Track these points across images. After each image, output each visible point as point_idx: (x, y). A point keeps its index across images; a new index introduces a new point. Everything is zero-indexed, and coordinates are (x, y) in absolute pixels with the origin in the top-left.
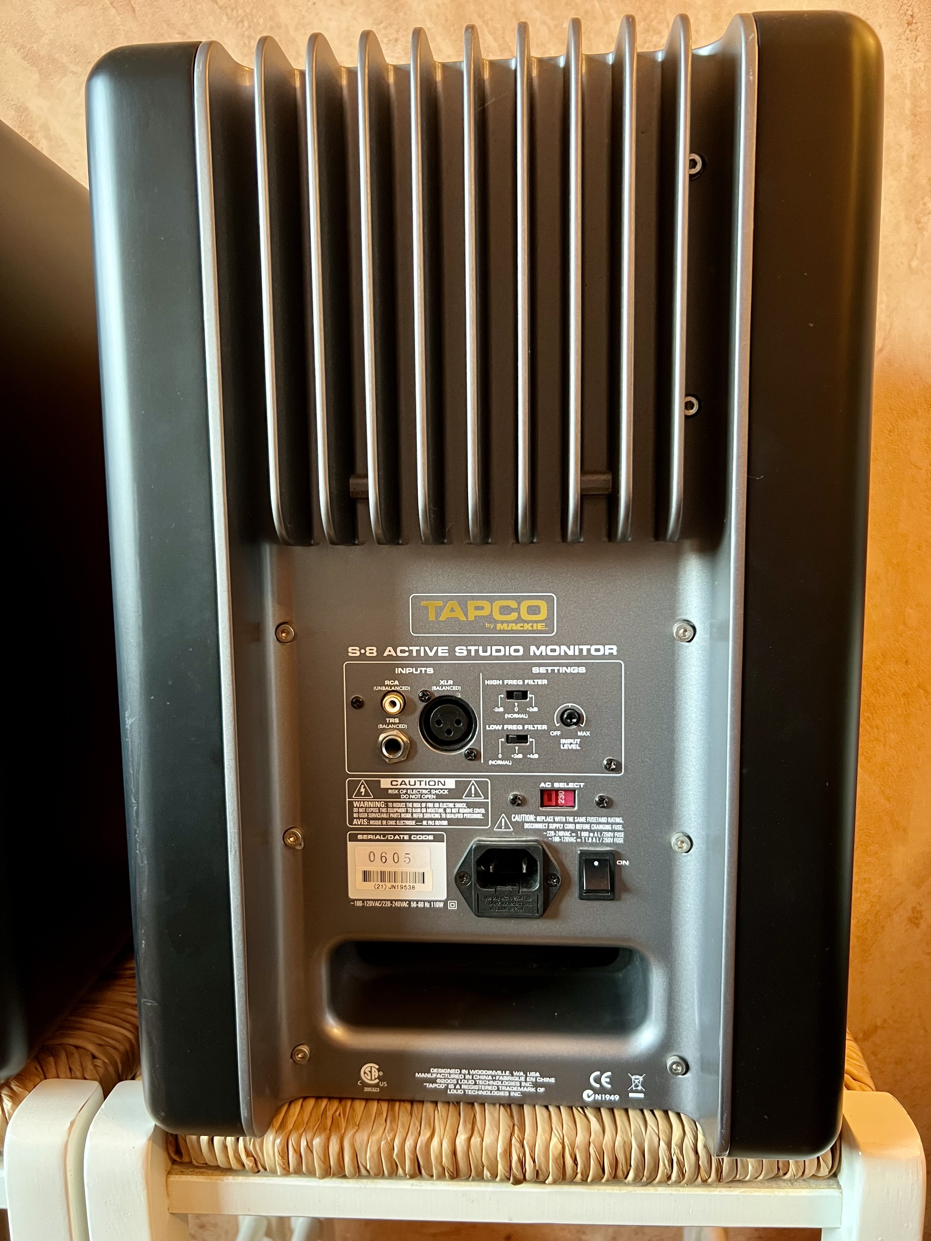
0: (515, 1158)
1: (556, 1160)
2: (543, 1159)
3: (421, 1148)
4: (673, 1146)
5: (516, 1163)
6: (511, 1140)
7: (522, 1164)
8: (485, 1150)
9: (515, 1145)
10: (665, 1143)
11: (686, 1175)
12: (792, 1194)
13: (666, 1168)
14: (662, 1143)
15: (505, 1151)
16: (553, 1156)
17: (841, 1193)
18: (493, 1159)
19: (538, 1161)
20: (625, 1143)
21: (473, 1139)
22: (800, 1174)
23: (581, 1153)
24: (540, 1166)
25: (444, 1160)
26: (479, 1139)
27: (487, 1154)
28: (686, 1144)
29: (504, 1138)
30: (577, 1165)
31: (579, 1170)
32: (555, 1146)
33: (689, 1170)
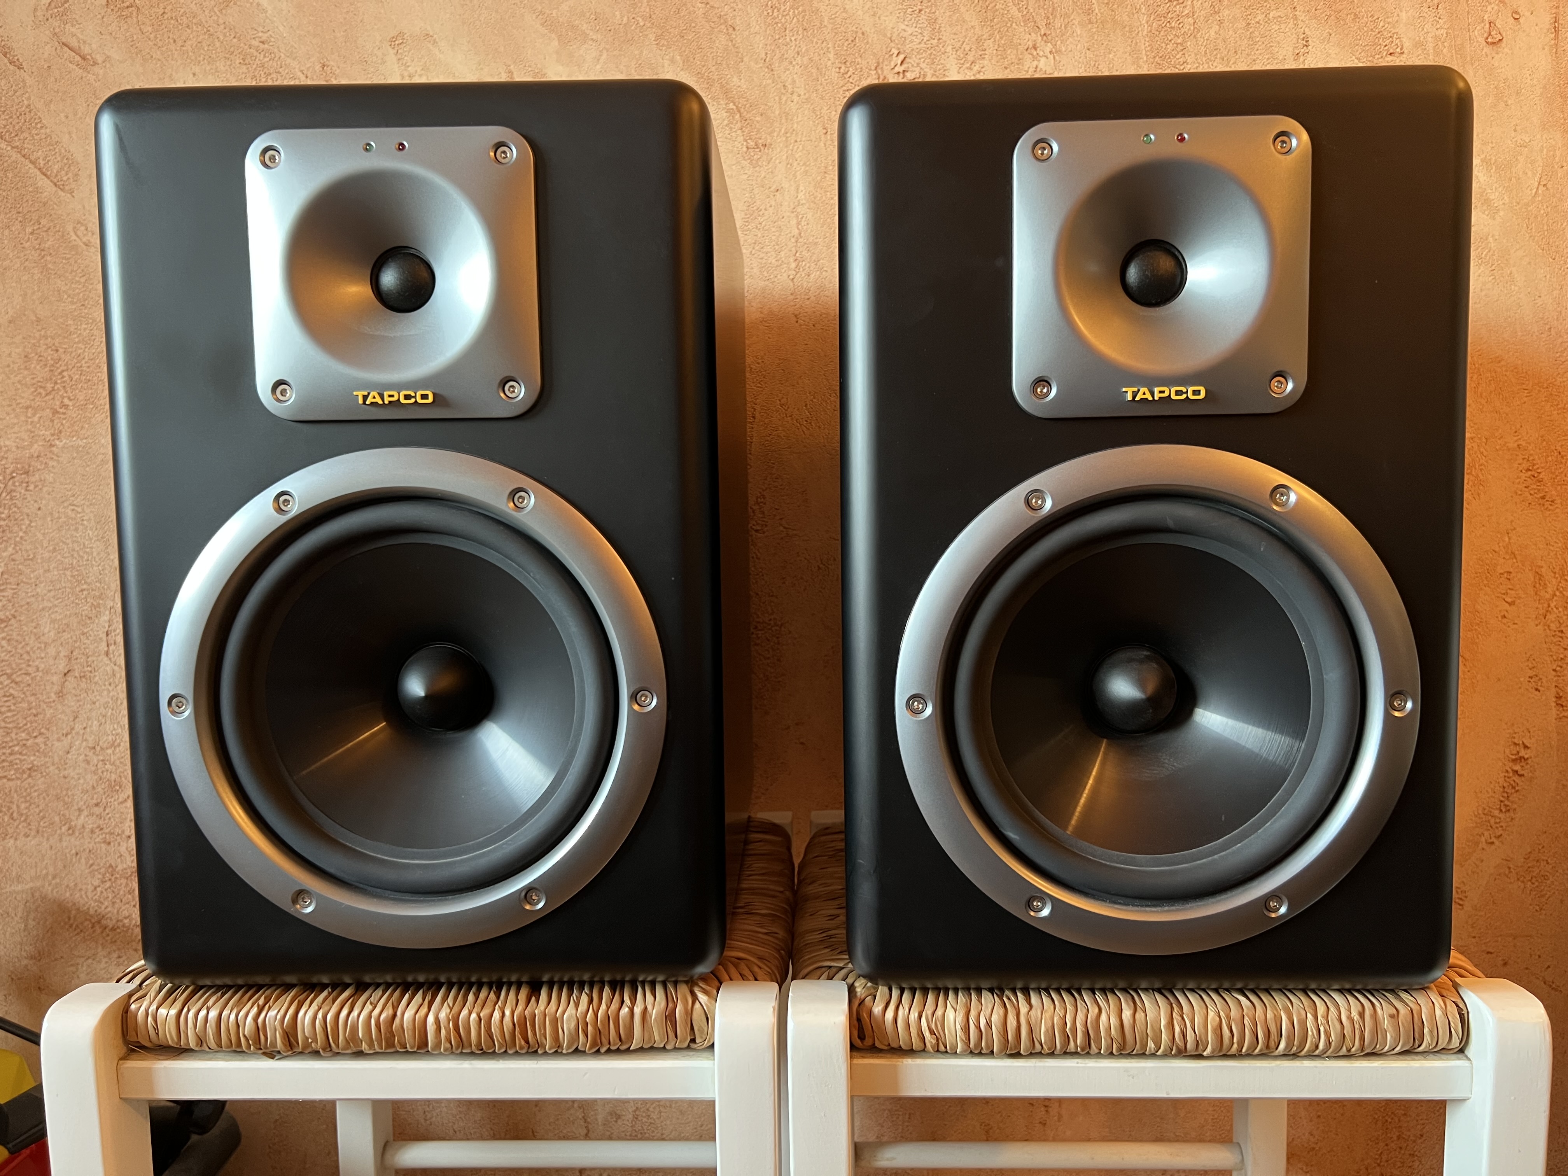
0: (1177, 1029)
1: (1214, 1031)
2: (1203, 1031)
3: (1091, 1022)
4: (1319, 1018)
5: (1179, 1034)
6: (1172, 1015)
7: (1184, 1035)
8: (1150, 1023)
9: (1176, 1019)
10: (1312, 1015)
11: (1333, 1044)
12: (1428, 1065)
13: (1314, 1037)
14: (1309, 1015)
15: (1168, 1023)
16: (1212, 1027)
17: (1471, 1063)
18: (1158, 1031)
19: (1199, 1032)
20: (1275, 1015)
21: (1137, 1015)
22: (1434, 1044)
23: (1236, 1025)
24: (1200, 1037)
25: (1113, 1032)
26: (1143, 1015)
27: (1152, 1026)
28: (1331, 1017)
29: (1165, 1013)
30: (1233, 1036)
31: (1235, 1040)
32: (1213, 1019)
33: (1335, 1038)
